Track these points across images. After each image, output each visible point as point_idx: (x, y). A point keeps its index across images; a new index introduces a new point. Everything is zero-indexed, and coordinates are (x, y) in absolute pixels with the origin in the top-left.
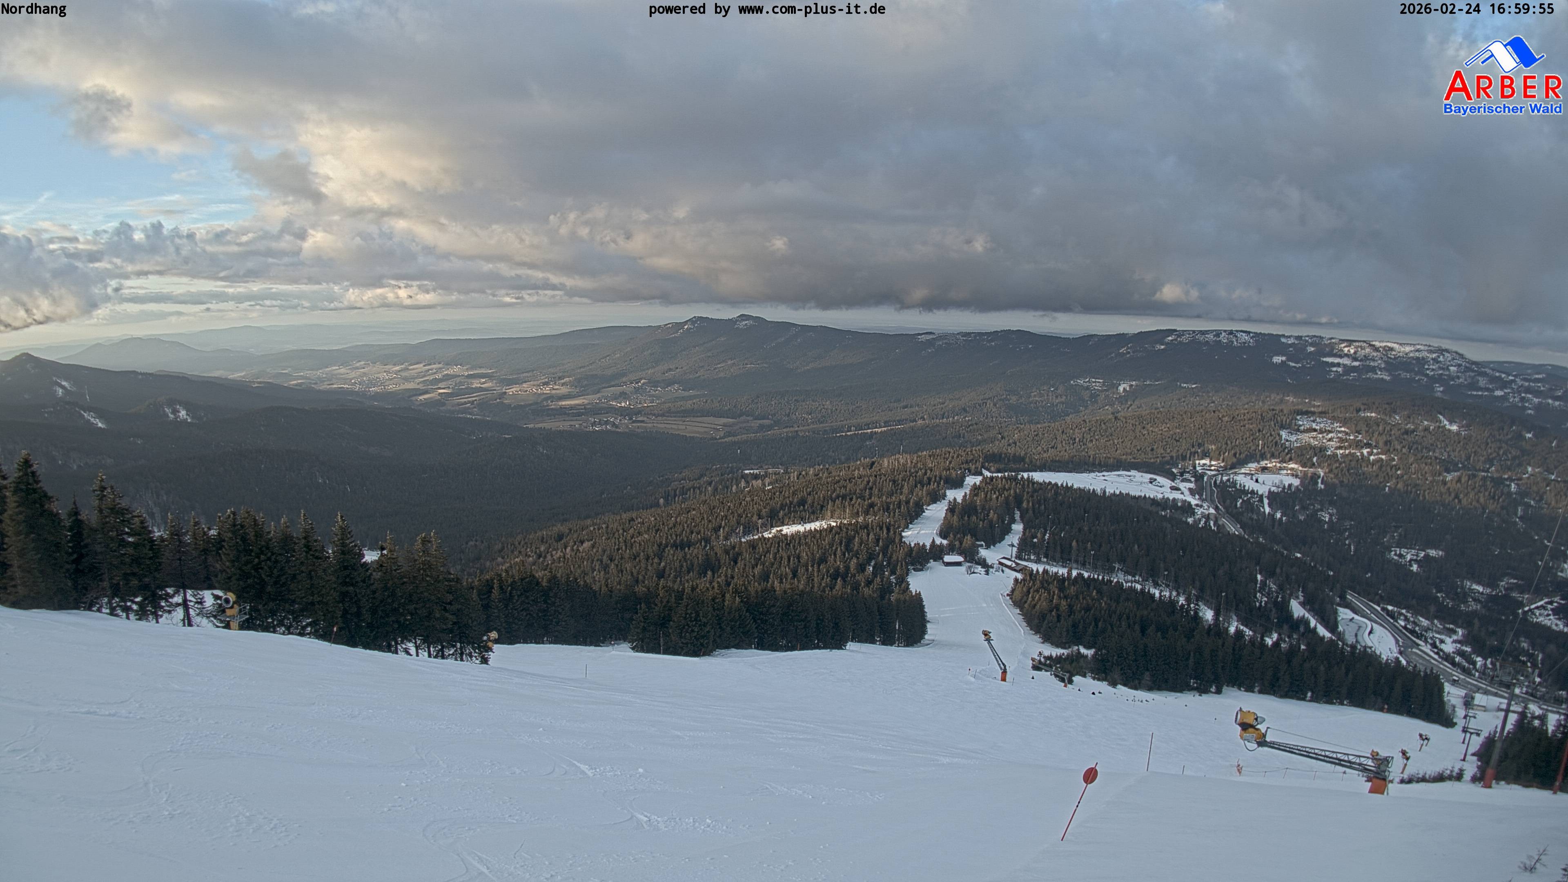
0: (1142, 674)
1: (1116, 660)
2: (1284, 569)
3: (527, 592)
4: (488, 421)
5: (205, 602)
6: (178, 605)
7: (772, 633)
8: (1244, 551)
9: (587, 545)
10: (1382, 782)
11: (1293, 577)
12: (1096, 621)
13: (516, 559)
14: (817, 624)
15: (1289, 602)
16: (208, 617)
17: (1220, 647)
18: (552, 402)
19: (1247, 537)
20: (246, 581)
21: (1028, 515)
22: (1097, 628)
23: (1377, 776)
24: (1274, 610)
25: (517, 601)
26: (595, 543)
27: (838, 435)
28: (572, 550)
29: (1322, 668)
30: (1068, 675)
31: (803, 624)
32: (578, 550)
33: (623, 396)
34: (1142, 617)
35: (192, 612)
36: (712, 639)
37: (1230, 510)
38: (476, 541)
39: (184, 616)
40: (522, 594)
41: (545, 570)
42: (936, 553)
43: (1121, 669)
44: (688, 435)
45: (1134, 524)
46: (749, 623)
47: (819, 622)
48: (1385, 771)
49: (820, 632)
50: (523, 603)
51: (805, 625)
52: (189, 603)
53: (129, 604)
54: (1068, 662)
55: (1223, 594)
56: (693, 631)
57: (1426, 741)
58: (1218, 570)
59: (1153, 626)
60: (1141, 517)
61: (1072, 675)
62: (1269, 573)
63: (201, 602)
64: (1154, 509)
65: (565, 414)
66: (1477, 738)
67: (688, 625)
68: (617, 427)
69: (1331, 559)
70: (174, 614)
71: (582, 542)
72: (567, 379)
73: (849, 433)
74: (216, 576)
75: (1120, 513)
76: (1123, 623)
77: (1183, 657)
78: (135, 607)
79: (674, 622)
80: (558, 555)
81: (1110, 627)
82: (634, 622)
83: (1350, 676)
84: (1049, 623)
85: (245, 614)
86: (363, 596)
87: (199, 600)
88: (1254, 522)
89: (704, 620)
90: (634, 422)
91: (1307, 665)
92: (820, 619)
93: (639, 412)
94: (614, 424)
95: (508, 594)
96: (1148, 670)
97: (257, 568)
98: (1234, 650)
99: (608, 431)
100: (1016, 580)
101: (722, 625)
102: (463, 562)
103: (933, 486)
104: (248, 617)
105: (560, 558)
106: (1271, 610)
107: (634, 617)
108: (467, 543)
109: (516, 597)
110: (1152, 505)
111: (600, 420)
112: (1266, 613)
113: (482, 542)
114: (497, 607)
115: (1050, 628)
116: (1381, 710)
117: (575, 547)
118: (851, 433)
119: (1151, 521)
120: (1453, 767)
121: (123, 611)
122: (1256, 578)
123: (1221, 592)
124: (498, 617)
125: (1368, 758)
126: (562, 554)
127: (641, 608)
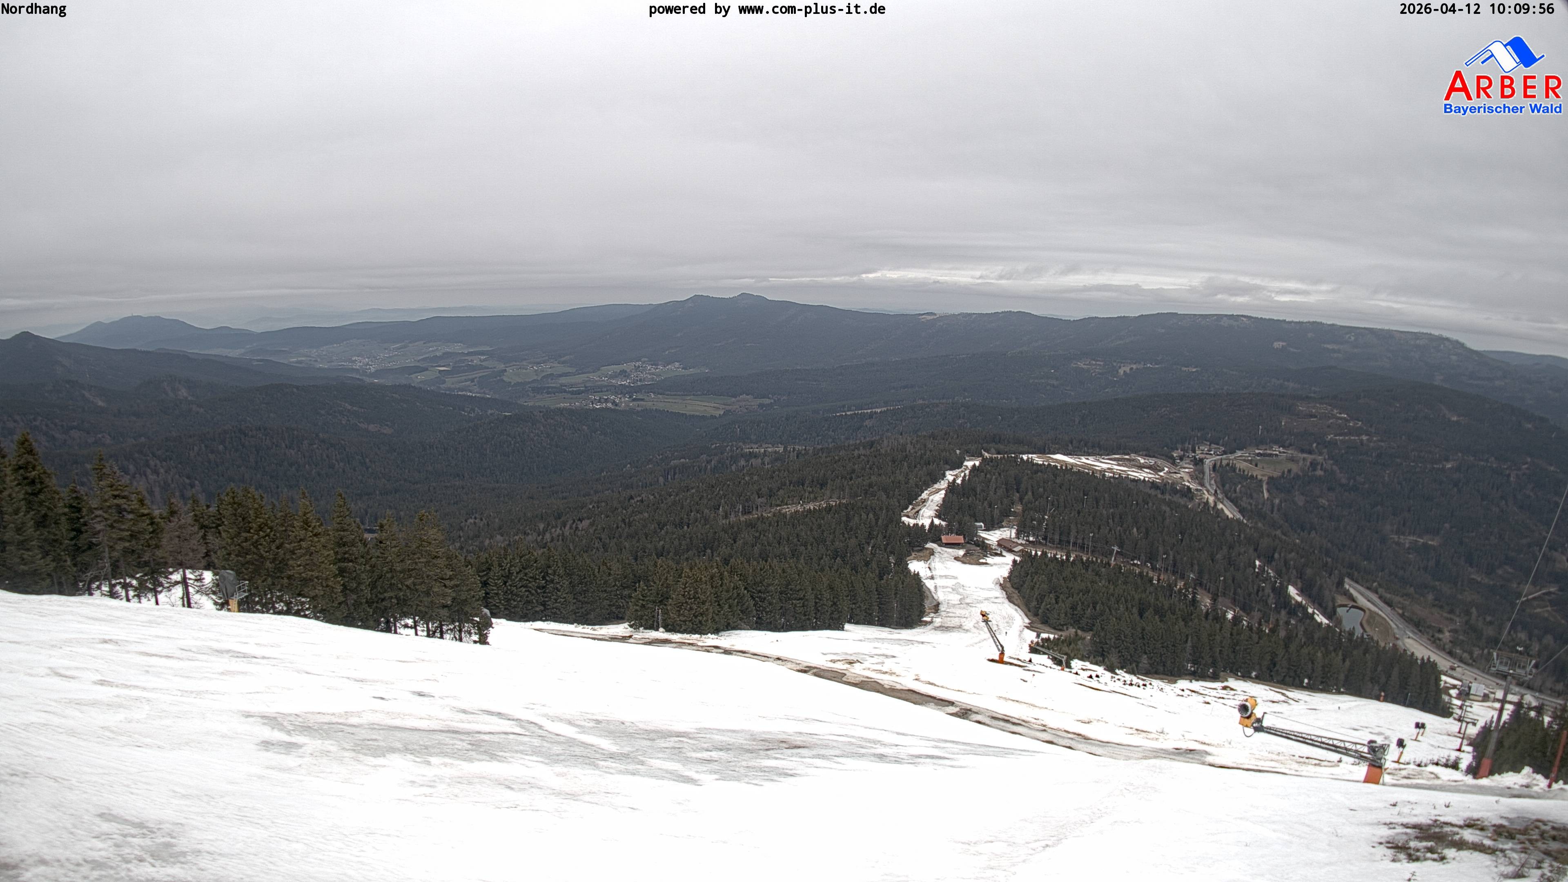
0: (1140, 656)
1: (1114, 643)
2: (1282, 555)
3: (525, 569)
4: (489, 398)
5: (204, 579)
6: (177, 583)
7: (771, 612)
8: (1242, 536)
9: (586, 523)
10: (1378, 770)
11: (1292, 563)
12: (1095, 604)
13: (516, 537)
14: (816, 603)
15: (1287, 588)
16: (207, 595)
17: (1218, 631)
18: (552, 379)
19: (1245, 521)
20: (246, 558)
21: (1026, 497)
22: (1095, 610)
23: (1374, 763)
24: (1272, 595)
25: (516, 577)
26: (594, 521)
27: (838, 414)
28: (571, 528)
29: (1319, 654)
30: (1065, 657)
31: (802, 602)
32: (577, 528)
33: (624, 374)
34: (1140, 600)
35: (191, 590)
36: (710, 616)
37: (1229, 494)
38: (475, 518)
39: (184, 594)
40: (520, 571)
41: (544, 548)
42: (935, 534)
43: (1119, 652)
44: (688, 413)
45: (1133, 507)
46: (747, 600)
47: (817, 601)
48: (1380, 759)
49: (818, 611)
50: (521, 579)
51: (803, 603)
52: (188, 581)
53: (128, 580)
54: (1065, 645)
55: (1222, 578)
56: (691, 609)
57: (1422, 730)
58: (1217, 554)
59: (1151, 609)
60: (1140, 501)
61: (1070, 658)
62: (1269, 559)
63: (200, 579)
64: (1153, 492)
65: (565, 391)
66: (1474, 727)
67: (686, 602)
68: (616, 405)
69: (1329, 545)
70: (173, 590)
71: (580, 520)
72: (567, 358)
73: (848, 413)
74: (215, 553)
75: (1119, 496)
76: (1121, 606)
77: (1180, 640)
78: (134, 582)
79: (672, 599)
80: (557, 532)
81: (1107, 610)
82: (633, 600)
83: (1348, 663)
84: (1047, 605)
85: (244, 591)
86: (362, 572)
87: (199, 577)
88: (1253, 507)
89: (702, 597)
90: (634, 400)
91: (1305, 651)
92: (818, 599)
93: (638, 390)
94: (614, 403)
95: (506, 570)
96: (1146, 653)
97: (256, 544)
98: (1231, 634)
99: (607, 409)
100: (1014, 561)
101: (721, 602)
102: (462, 539)
103: (932, 467)
104: (247, 594)
105: (558, 536)
106: (1269, 596)
107: (633, 595)
108: (466, 521)
109: (515, 574)
110: (1151, 488)
111: (600, 398)
112: (1264, 598)
113: (481, 520)
114: (496, 584)
115: (1048, 609)
116: (1378, 698)
117: (574, 526)
118: (851, 413)
119: (1150, 504)
120: (1449, 756)
121: (123, 587)
122: (1255, 563)
123: (1220, 576)
124: (497, 594)
125: (1364, 745)
126: (561, 532)
127: (639, 587)
